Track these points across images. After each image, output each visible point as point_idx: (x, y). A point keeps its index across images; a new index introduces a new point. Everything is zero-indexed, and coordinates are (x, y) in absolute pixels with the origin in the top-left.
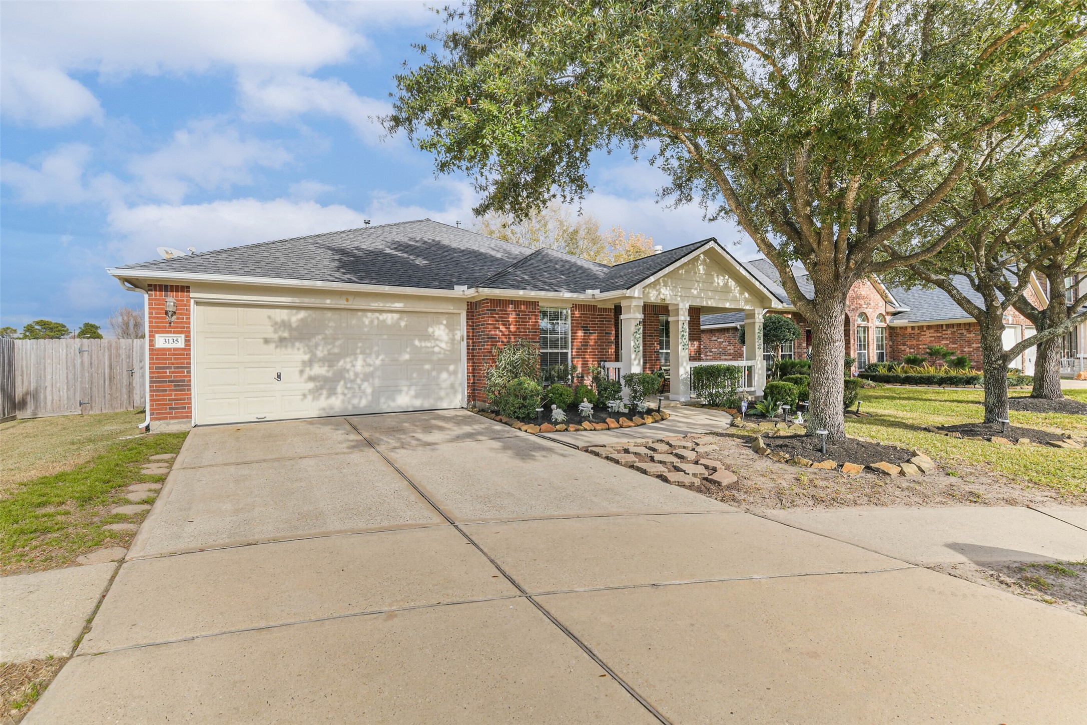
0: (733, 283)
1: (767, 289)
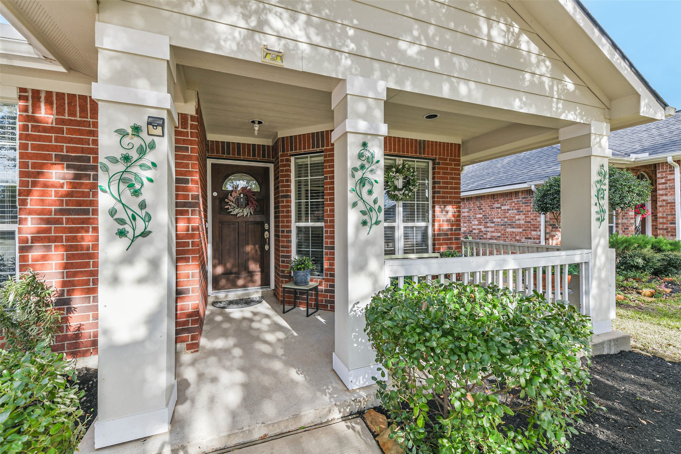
0: (534, 48)
1: (631, 66)
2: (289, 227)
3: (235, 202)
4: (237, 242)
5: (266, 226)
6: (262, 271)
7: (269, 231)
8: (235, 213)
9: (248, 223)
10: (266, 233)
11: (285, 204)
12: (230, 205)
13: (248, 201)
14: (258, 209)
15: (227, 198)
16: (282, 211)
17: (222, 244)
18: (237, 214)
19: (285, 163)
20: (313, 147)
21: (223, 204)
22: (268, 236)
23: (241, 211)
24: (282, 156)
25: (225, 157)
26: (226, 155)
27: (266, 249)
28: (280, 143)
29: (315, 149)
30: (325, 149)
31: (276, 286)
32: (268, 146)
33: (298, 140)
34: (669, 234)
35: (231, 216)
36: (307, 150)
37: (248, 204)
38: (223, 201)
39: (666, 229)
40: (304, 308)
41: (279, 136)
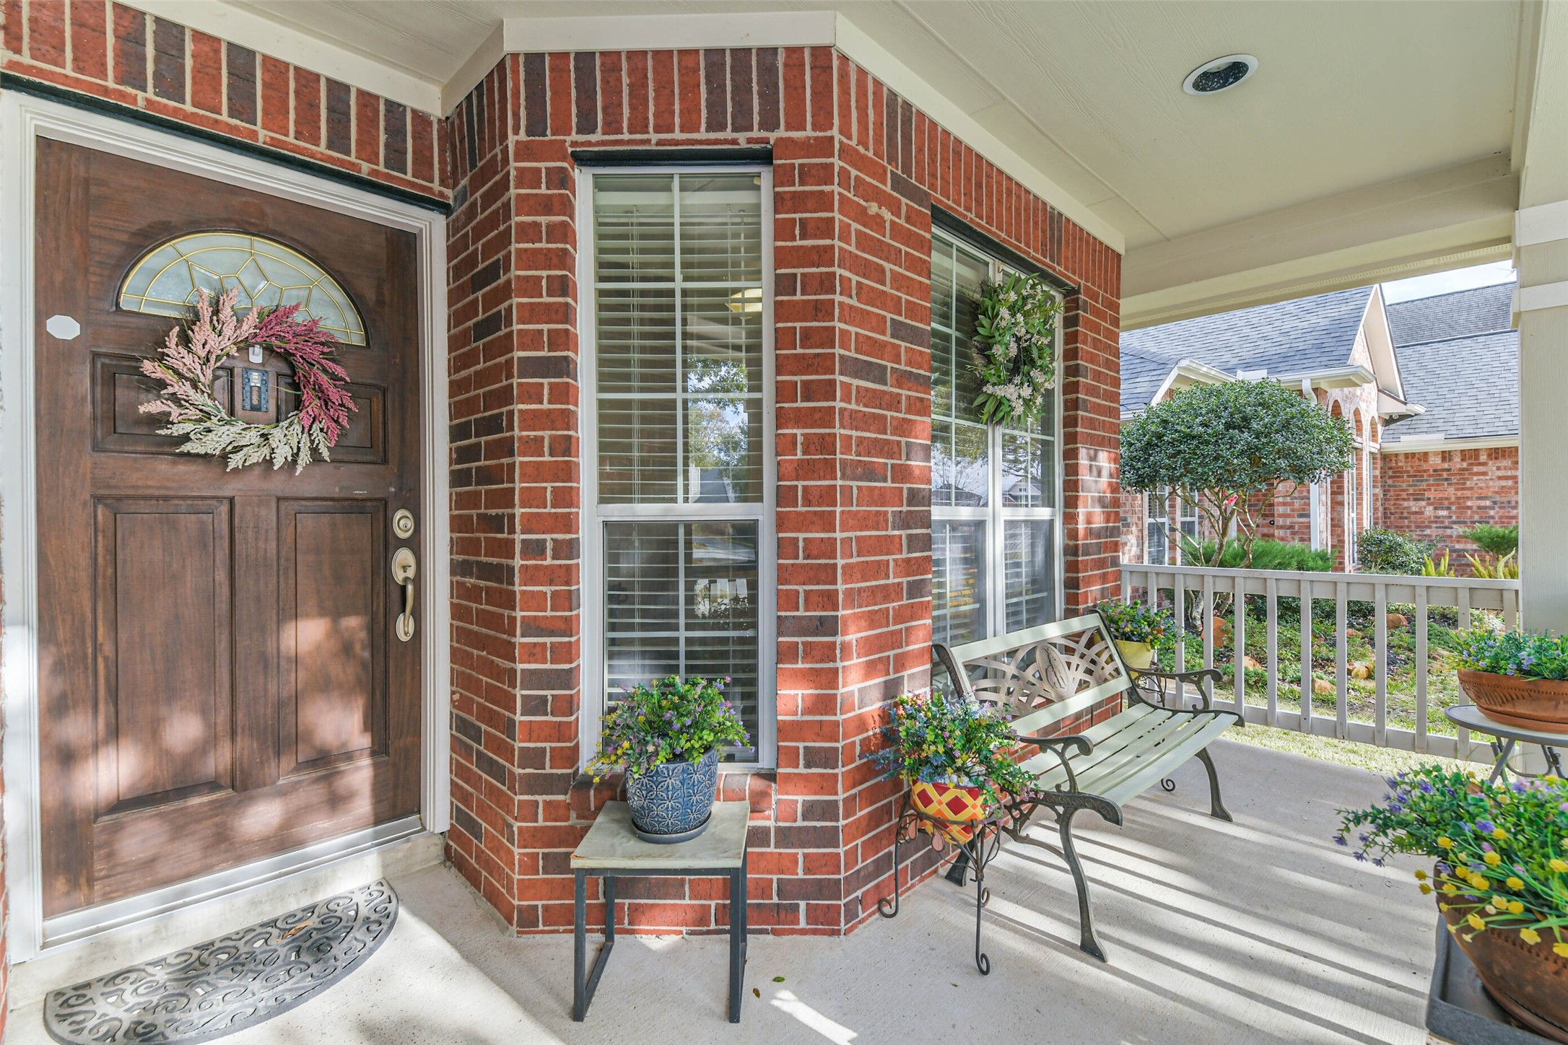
2: (568, 523)
3: (211, 386)
4: (223, 606)
5: (402, 524)
6: (379, 750)
7: (415, 544)
8: (212, 444)
9: (295, 506)
10: (403, 556)
11: (546, 406)
12: (174, 398)
13: (296, 386)
14: (357, 435)
15: (161, 358)
16: (526, 441)
17: (114, 625)
18: (224, 457)
19: (543, 190)
20: (716, 124)
21: (122, 394)
22: (411, 573)
23: (253, 436)
24: (525, 151)
25: (140, 106)
26: (150, 93)
27: (403, 638)
28: (517, 83)
29: (728, 134)
30: (780, 140)
31: (460, 816)
32: (421, 119)
33: (625, 80)
34: (1297, 537)
35: (182, 468)
36: (678, 135)
37: (298, 404)
38: (122, 378)
39: (1291, 527)
40: (659, 934)
41: (509, 46)
